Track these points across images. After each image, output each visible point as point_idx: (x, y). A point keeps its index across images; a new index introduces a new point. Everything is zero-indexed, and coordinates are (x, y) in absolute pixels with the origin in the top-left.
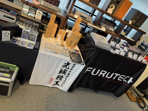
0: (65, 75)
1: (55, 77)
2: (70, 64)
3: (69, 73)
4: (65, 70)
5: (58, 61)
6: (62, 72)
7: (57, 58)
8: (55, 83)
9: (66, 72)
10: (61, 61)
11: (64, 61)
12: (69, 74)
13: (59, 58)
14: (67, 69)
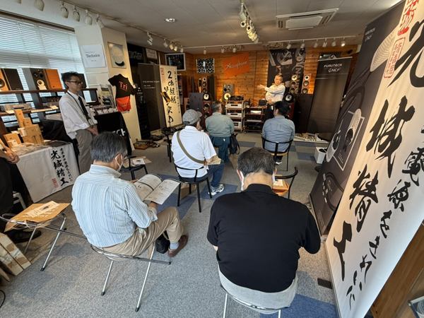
0: (63, 166)
1: (55, 176)
2: (57, 151)
3: (64, 161)
6: (57, 166)
7: (39, 154)
8: (62, 182)
9: (61, 162)
11: (47, 153)
12: (66, 163)
14: (59, 159)
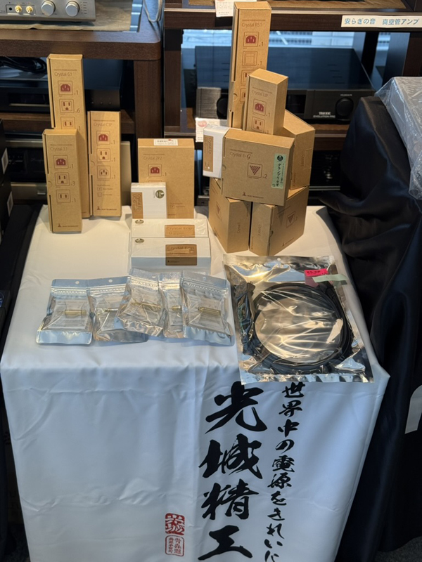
0: (258, 475)
1: (188, 502)
2: (257, 391)
3: (281, 453)
4: (241, 438)
5: (155, 392)
6: (224, 463)
7: (145, 377)
8: (214, 544)
9: (257, 452)
10: (177, 388)
11: (198, 382)
12: (285, 463)
13: (157, 371)
14: (252, 436)
